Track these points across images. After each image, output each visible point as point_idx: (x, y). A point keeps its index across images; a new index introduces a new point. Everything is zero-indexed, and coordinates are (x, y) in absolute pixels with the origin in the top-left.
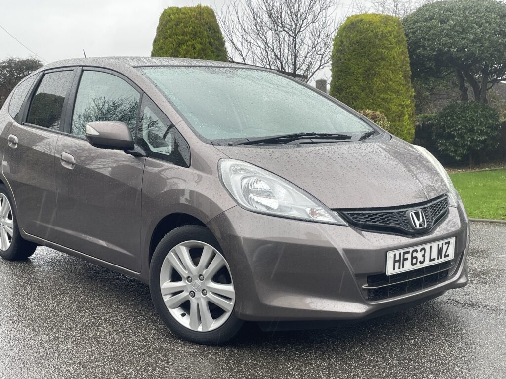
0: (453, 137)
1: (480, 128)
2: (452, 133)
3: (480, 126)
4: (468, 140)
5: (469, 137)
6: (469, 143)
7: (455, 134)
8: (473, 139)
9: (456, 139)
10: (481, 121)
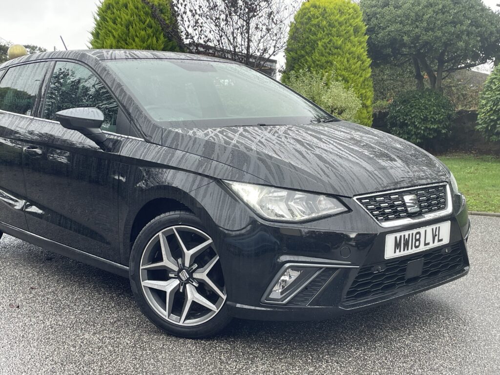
0: (407, 125)
1: (433, 116)
2: (406, 122)
3: (433, 114)
4: (421, 129)
5: (422, 126)
6: (422, 132)
7: (409, 123)
8: (426, 128)
9: (409, 128)
10: (434, 109)
